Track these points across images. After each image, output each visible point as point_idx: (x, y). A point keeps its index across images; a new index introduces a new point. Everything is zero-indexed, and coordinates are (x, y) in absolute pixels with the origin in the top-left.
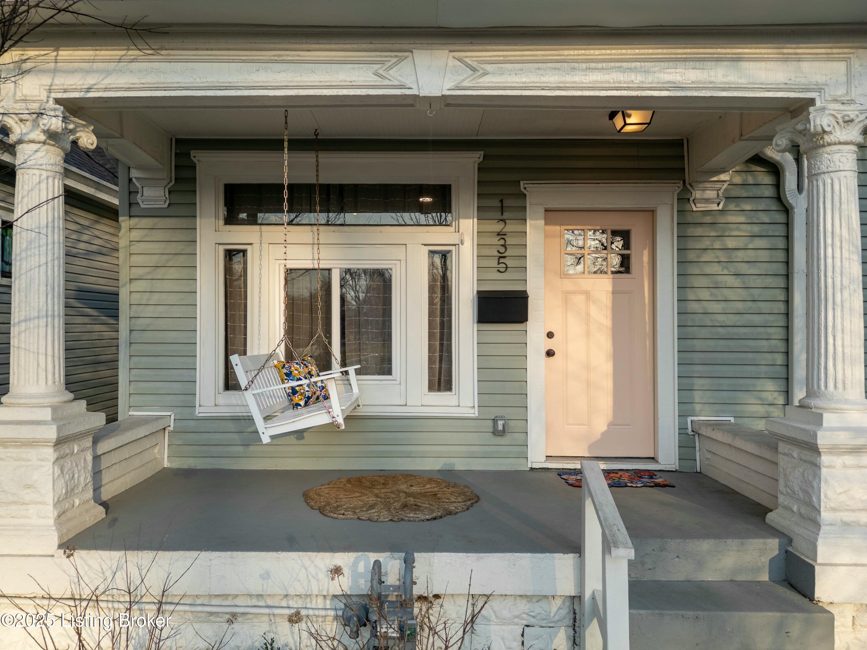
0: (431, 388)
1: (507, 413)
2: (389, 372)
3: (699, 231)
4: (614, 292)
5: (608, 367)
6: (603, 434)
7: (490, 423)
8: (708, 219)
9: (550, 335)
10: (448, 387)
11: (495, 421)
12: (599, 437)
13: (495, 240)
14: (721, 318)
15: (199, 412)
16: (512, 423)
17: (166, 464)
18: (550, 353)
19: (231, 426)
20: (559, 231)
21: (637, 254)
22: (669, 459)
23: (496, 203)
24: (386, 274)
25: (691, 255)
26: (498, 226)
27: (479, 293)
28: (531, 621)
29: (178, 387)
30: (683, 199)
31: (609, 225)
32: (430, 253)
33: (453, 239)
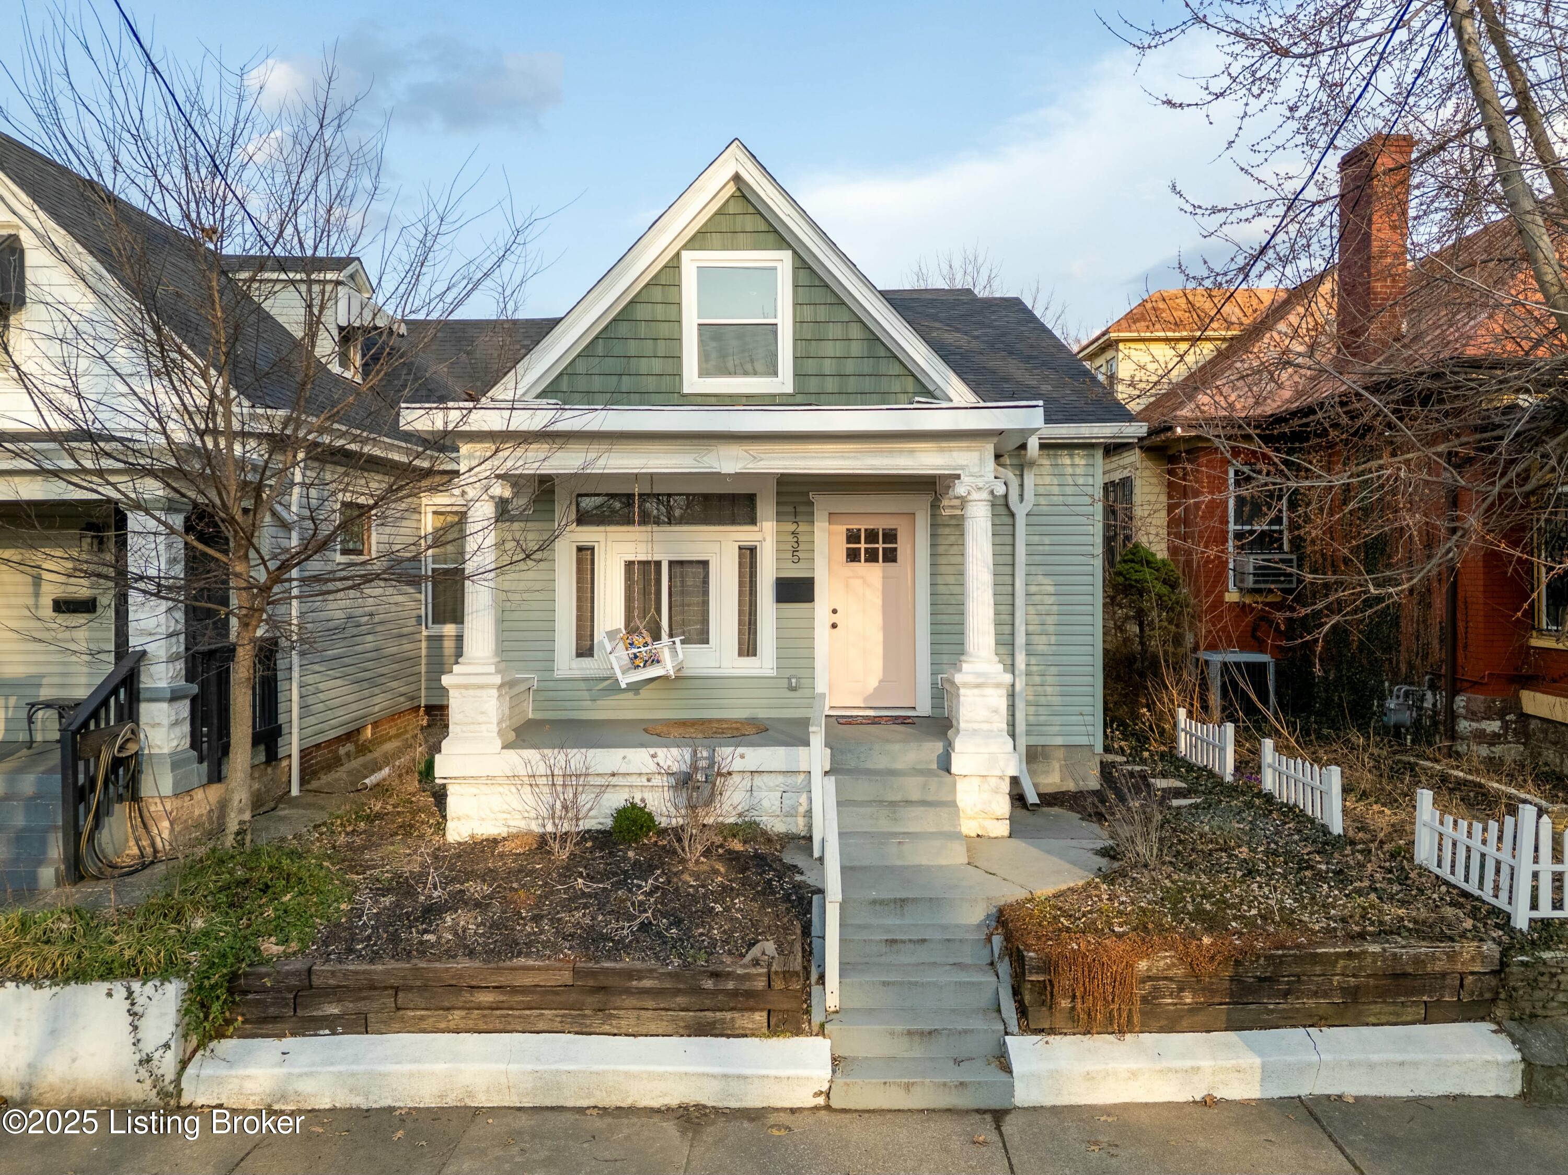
0: (741, 654)
1: (800, 673)
2: (707, 642)
3: (947, 531)
4: (884, 578)
5: (879, 637)
6: (875, 689)
7: (786, 681)
8: (953, 522)
9: (835, 611)
10: (753, 653)
11: (789, 679)
12: (871, 691)
13: (790, 538)
15: (558, 674)
16: (803, 681)
17: (530, 716)
18: (834, 626)
19: (582, 685)
20: (841, 530)
21: (902, 546)
22: (924, 708)
23: (791, 509)
24: (705, 564)
25: (941, 549)
26: (792, 527)
27: (778, 579)
28: (786, 788)
29: (540, 655)
30: (935, 506)
31: (880, 524)
32: (740, 548)
33: (758, 537)
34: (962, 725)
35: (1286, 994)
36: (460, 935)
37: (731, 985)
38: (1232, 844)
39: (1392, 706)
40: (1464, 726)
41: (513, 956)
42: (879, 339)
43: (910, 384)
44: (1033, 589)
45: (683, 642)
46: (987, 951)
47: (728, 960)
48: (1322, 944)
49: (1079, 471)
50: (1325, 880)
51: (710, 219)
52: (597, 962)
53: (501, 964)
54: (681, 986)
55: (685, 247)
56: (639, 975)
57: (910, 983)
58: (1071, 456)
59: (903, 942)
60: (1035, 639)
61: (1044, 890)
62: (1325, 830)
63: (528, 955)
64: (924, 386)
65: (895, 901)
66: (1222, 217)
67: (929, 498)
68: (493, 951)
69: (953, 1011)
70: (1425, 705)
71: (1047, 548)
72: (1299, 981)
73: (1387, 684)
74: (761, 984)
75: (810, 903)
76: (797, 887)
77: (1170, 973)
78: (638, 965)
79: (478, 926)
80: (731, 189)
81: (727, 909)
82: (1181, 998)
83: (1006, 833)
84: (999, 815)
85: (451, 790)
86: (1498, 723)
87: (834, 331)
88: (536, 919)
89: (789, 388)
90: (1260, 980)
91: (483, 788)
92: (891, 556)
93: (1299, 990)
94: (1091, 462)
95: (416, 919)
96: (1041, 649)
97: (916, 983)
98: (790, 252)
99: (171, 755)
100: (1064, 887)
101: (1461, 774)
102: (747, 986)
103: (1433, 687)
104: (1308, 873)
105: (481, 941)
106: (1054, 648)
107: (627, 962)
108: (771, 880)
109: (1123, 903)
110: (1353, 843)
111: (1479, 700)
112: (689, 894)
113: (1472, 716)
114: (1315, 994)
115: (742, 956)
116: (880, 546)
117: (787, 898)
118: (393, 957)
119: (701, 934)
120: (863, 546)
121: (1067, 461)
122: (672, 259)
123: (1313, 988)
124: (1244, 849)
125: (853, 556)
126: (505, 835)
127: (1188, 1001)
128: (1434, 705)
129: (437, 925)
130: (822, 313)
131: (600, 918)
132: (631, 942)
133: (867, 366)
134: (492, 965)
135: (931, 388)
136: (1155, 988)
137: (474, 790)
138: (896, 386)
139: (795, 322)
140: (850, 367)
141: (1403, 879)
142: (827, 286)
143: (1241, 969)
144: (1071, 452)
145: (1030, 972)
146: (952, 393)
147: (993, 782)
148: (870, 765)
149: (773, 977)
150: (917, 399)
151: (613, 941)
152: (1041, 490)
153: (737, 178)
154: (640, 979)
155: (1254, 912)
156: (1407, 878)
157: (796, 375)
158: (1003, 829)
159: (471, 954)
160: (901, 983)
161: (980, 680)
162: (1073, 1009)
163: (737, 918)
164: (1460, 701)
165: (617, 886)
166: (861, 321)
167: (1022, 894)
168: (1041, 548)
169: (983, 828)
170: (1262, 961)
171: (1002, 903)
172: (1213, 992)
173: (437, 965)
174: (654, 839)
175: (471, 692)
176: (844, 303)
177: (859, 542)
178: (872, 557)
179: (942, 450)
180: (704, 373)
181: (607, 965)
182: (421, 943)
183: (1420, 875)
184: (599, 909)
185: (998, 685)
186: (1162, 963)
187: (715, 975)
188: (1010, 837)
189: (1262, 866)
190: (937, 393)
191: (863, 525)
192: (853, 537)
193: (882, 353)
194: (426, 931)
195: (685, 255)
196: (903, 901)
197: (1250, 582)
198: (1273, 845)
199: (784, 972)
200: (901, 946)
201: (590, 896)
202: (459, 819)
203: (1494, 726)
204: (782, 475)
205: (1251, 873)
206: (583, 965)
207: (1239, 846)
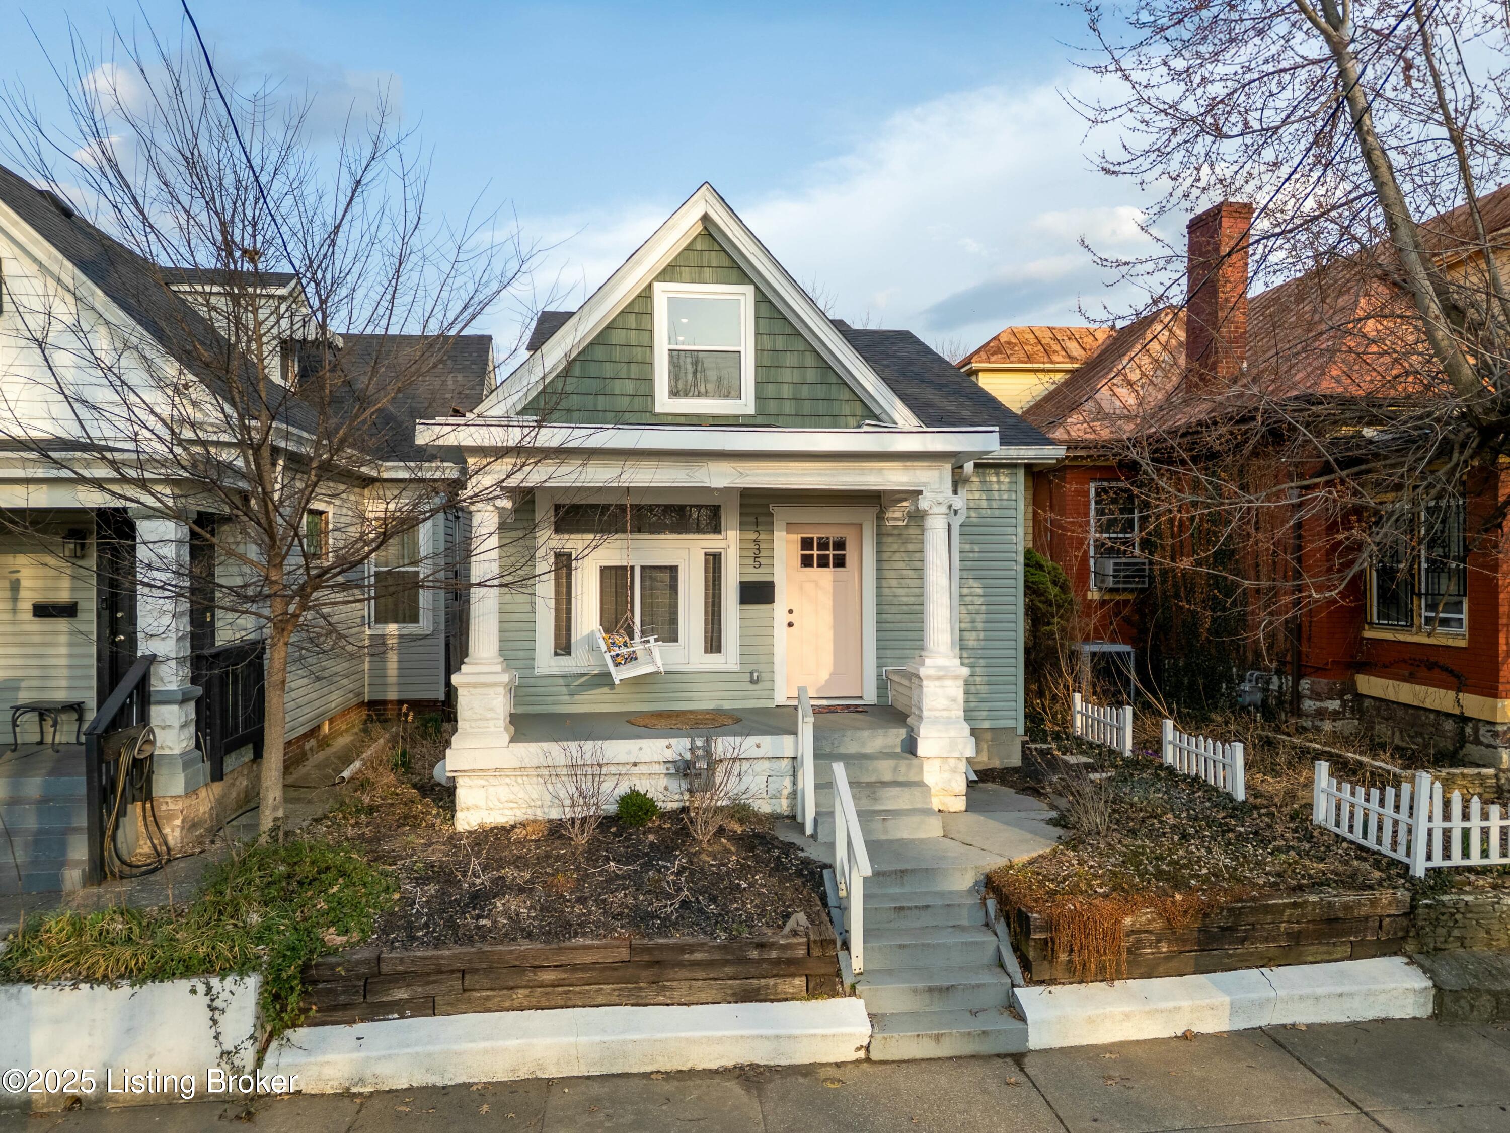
0: (706, 652)
1: (761, 667)
2: (675, 640)
3: (890, 540)
4: (834, 581)
5: (830, 635)
6: (827, 680)
7: (748, 675)
8: (896, 532)
9: (791, 612)
10: (719, 650)
11: (751, 673)
12: (824, 682)
13: (752, 546)
14: (905, 599)
15: (538, 671)
16: (763, 675)
17: (513, 710)
18: (790, 625)
19: (561, 681)
20: (797, 538)
21: (850, 554)
22: (870, 697)
23: (753, 519)
24: (673, 570)
25: (885, 556)
26: (754, 536)
27: (741, 582)
28: (771, 773)
29: (521, 654)
30: (880, 518)
31: (830, 533)
32: (706, 554)
33: (723, 544)
34: (925, 713)
35: (1243, 941)
36: (515, 919)
37: (774, 954)
38: (1159, 811)
39: (1247, 689)
40: (1308, 705)
41: (570, 937)
42: (831, 367)
43: (859, 410)
44: (965, 591)
45: (656, 640)
46: (982, 914)
47: (769, 932)
48: (1270, 897)
49: (1003, 488)
50: (1247, 840)
51: (679, 255)
52: (651, 939)
53: (562, 945)
54: (729, 957)
55: (657, 279)
56: (691, 948)
57: (923, 945)
58: (997, 475)
59: (910, 908)
60: (967, 635)
61: (1021, 857)
62: (1230, 797)
63: (584, 935)
64: (871, 411)
65: (896, 872)
66: (1124, 269)
67: (876, 510)
68: (549, 932)
69: (961, 968)
70: (1271, 687)
71: (976, 555)
72: (1254, 929)
73: (1234, 670)
74: (801, 952)
75: (821, 876)
76: (806, 862)
77: (1151, 927)
78: (689, 940)
79: (529, 909)
80: (699, 228)
81: (751, 885)
82: (1158, 948)
83: (963, 807)
84: (957, 791)
85: (460, 782)
86: (1338, 702)
87: (790, 359)
88: (582, 901)
89: (751, 410)
90: (1223, 929)
91: (492, 780)
92: (840, 562)
93: (1254, 937)
94: (1014, 479)
95: (466, 905)
96: (971, 643)
97: (928, 945)
98: (752, 287)
99: (182, 755)
100: (1035, 854)
101: (1318, 746)
102: (788, 954)
103: (1279, 672)
104: (1231, 835)
105: (536, 923)
106: (982, 643)
107: (677, 938)
108: (779, 857)
109: (1092, 867)
110: (1256, 807)
111: (1323, 683)
112: (714, 873)
113: (1316, 696)
114: (1267, 940)
115: (781, 927)
116: (831, 553)
117: (799, 873)
118: (456, 942)
119: (737, 909)
120: (815, 553)
121: (994, 479)
122: (645, 289)
123: (1265, 934)
124: (1170, 816)
125: (807, 562)
126: (512, 823)
127: (1164, 950)
128: (1280, 687)
129: (490, 910)
130: (780, 342)
131: (641, 898)
132: (677, 918)
133: (820, 391)
134: (553, 946)
135: (877, 411)
136: (1139, 941)
137: (483, 782)
138: (846, 409)
139: (756, 350)
140: (805, 392)
141: (1310, 838)
142: (785, 319)
143: (1207, 921)
144: (997, 470)
145: (1035, 932)
146: (897, 417)
147: (952, 762)
148: (842, 750)
149: (812, 945)
150: (867, 422)
151: (660, 918)
152: (972, 505)
153: (706, 218)
154: (691, 952)
155: (1204, 871)
156: (1312, 837)
157: (758, 398)
158: (960, 804)
159: (529, 936)
160: (916, 945)
161: (941, 673)
162: (1070, 962)
163: (763, 893)
164: (1305, 684)
165: (647, 866)
166: (816, 351)
167: (1002, 862)
168: (971, 555)
169: (943, 804)
170: (1225, 913)
171: (987, 870)
172: (1185, 941)
173: (501, 948)
174: (657, 823)
175: (479, 690)
176: (800, 335)
177: (812, 550)
178: (823, 563)
179: (906, 469)
180: (674, 393)
181: (661, 941)
182: (478, 928)
183: (1322, 834)
184: (637, 890)
185: (956, 678)
186: (1144, 919)
187: (761, 946)
188: (966, 811)
189: (1192, 831)
190: (883, 416)
191: (815, 535)
192: (806, 544)
193: (834, 380)
194: (479, 917)
195: (658, 287)
196: (902, 871)
197: (1110, 582)
198: (1192, 812)
199: (822, 941)
200: (908, 912)
201: (623, 877)
202: (468, 809)
203: (1334, 705)
205: (1185, 837)
206: (638, 942)
207: (1165, 813)
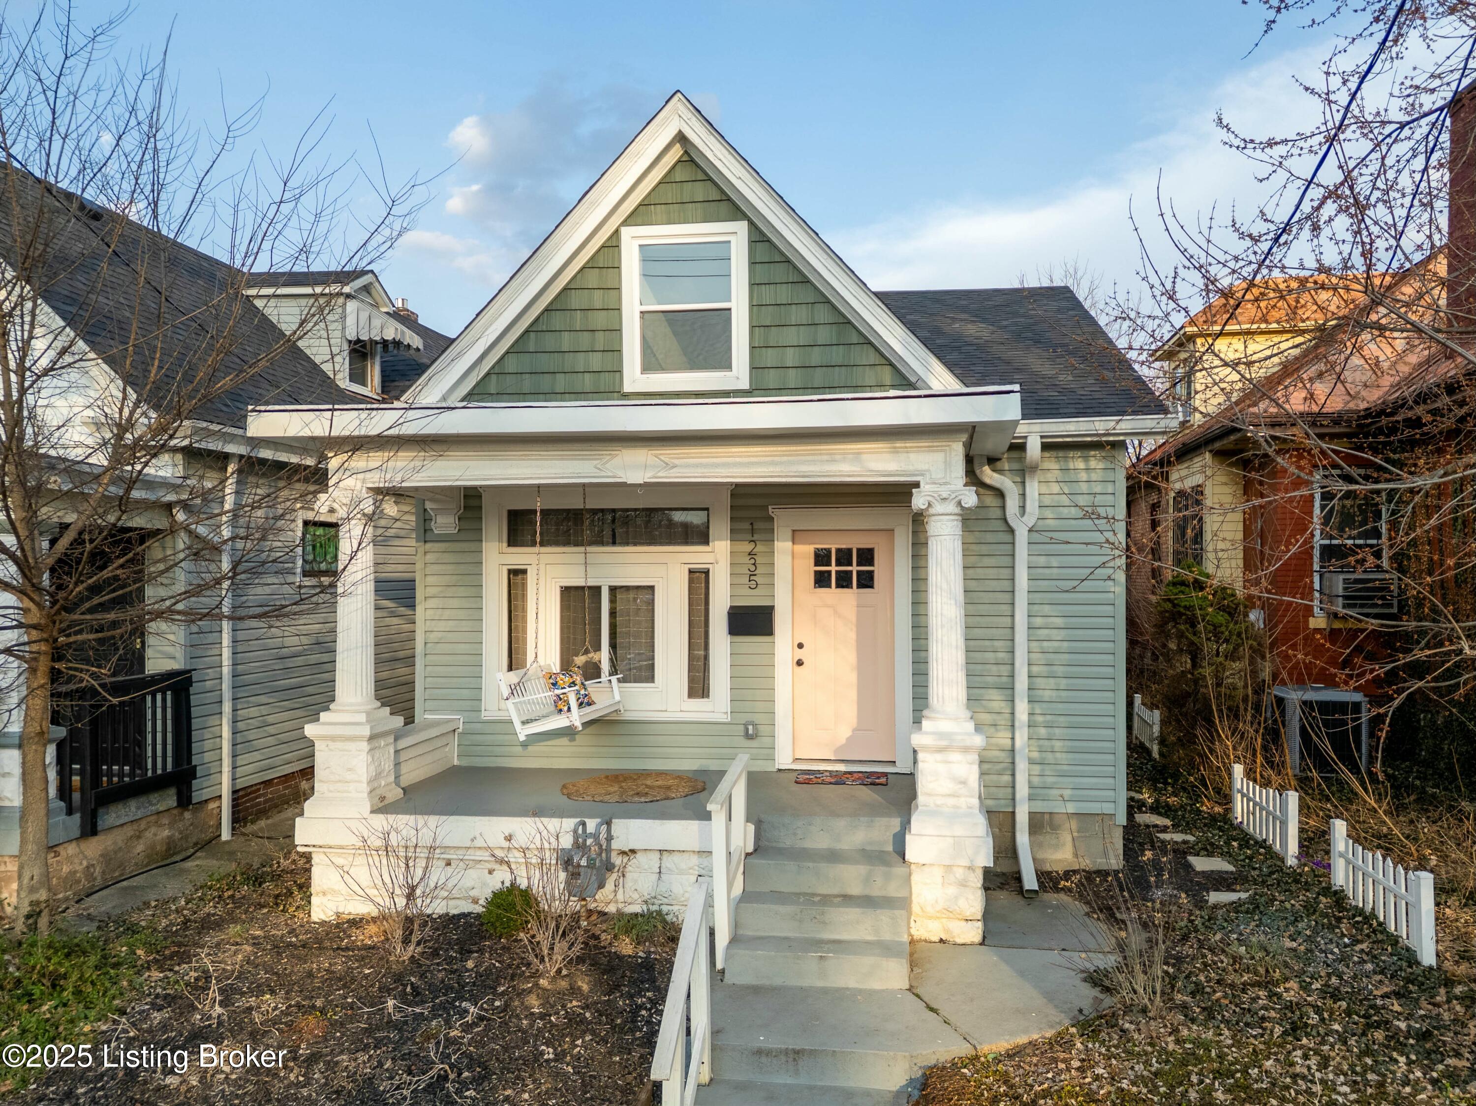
0: (690, 695)
1: (758, 718)
2: (652, 680)
4: (859, 606)
5: (853, 677)
6: (848, 739)
7: (742, 728)
9: (800, 646)
10: (706, 695)
11: (746, 726)
12: (843, 741)
13: (746, 559)
15: (485, 715)
16: (761, 728)
17: (456, 762)
18: (800, 663)
20: (807, 550)
21: (879, 569)
22: (905, 762)
23: (747, 526)
24: (650, 590)
25: (924, 573)
26: (749, 547)
27: (732, 607)
29: (466, 693)
31: (855, 543)
32: (691, 572)
33: (708, 558)
42: (850, 322)
43: (887, 375)
45: (625, 680)
49: (1094, 476)
51: (654, 189)
55: (625, 223)
58: (1086, 459)
61: (996, 1044)
64: (904, 377)
67: (910, 512)
80: (676, 151)
83: (977, 937)
84: (968, 914)
85: (317, 859)
87: (799, 314)
89: (744, 384)
92: (866, 581)
94: (1110, 466)
96: (1047, 695)
98: (745, 224)
109: (1098, 1078)
116: (854, 568)
122: (611, 237)
125: (822, 580)
130: (784, 294)
131: (388, 1064)
133: (837, 355)
138: (870, 377)
139: (751, 306)
140: (816, 356)
142: (789, 262)
144: (1086, 453)
146: (930, 379)
147: (959, 873)
150: (889, 385)
153: (682, 138)
157: (753, 368)
158: (973, 933)
161: (944, 743)
165: (438, 1010)
166: (830, 302)
167: (964, 1050)
169: (946, 930)
171: (932, 1062)
176: (808, 281)
177: (829, 565)
178: (844, 581)
179: (895, 451)
180: (647, 368)
185: (966, 750)
188: (982, 944)
190: (913, 379)
191: (833, 545)
192: (821, 558)
193: (855, 339)
195: (626, 232)
196: (797, 1052)
197: (1339, 605)
201: (391, 1027)
202: (324, 894)
204: (738, 485)
207: (1286, 980)
